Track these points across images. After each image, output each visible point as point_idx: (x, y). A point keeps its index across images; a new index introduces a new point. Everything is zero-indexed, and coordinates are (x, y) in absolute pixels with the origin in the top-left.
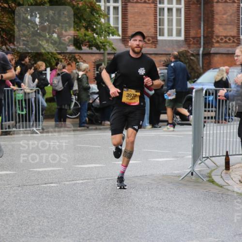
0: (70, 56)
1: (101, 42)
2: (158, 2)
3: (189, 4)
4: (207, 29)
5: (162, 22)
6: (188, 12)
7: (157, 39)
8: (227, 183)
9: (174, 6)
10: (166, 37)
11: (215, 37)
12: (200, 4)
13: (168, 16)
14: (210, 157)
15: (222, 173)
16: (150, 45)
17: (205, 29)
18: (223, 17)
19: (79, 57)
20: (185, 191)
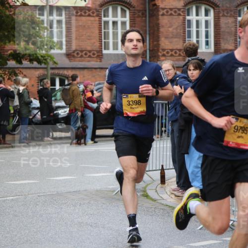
0: (10, 71)
1: (42, 56)
2: (103, 15)
3: (134, 17)
4: (153, 42)
5: (106, 35)
6: (134, 25)
7: (102, 53)
8: (161, 197)
9: (119, 19)
10: (111, 51)
11: (160, 50)
12: (146, 17)
13: (113, 29)
14: (147, 171)
15: (157, 187)
16: (95, 59)
17: (151, 42)
18: (168, 30)
19: (19, 72)
20: (118, 206)
